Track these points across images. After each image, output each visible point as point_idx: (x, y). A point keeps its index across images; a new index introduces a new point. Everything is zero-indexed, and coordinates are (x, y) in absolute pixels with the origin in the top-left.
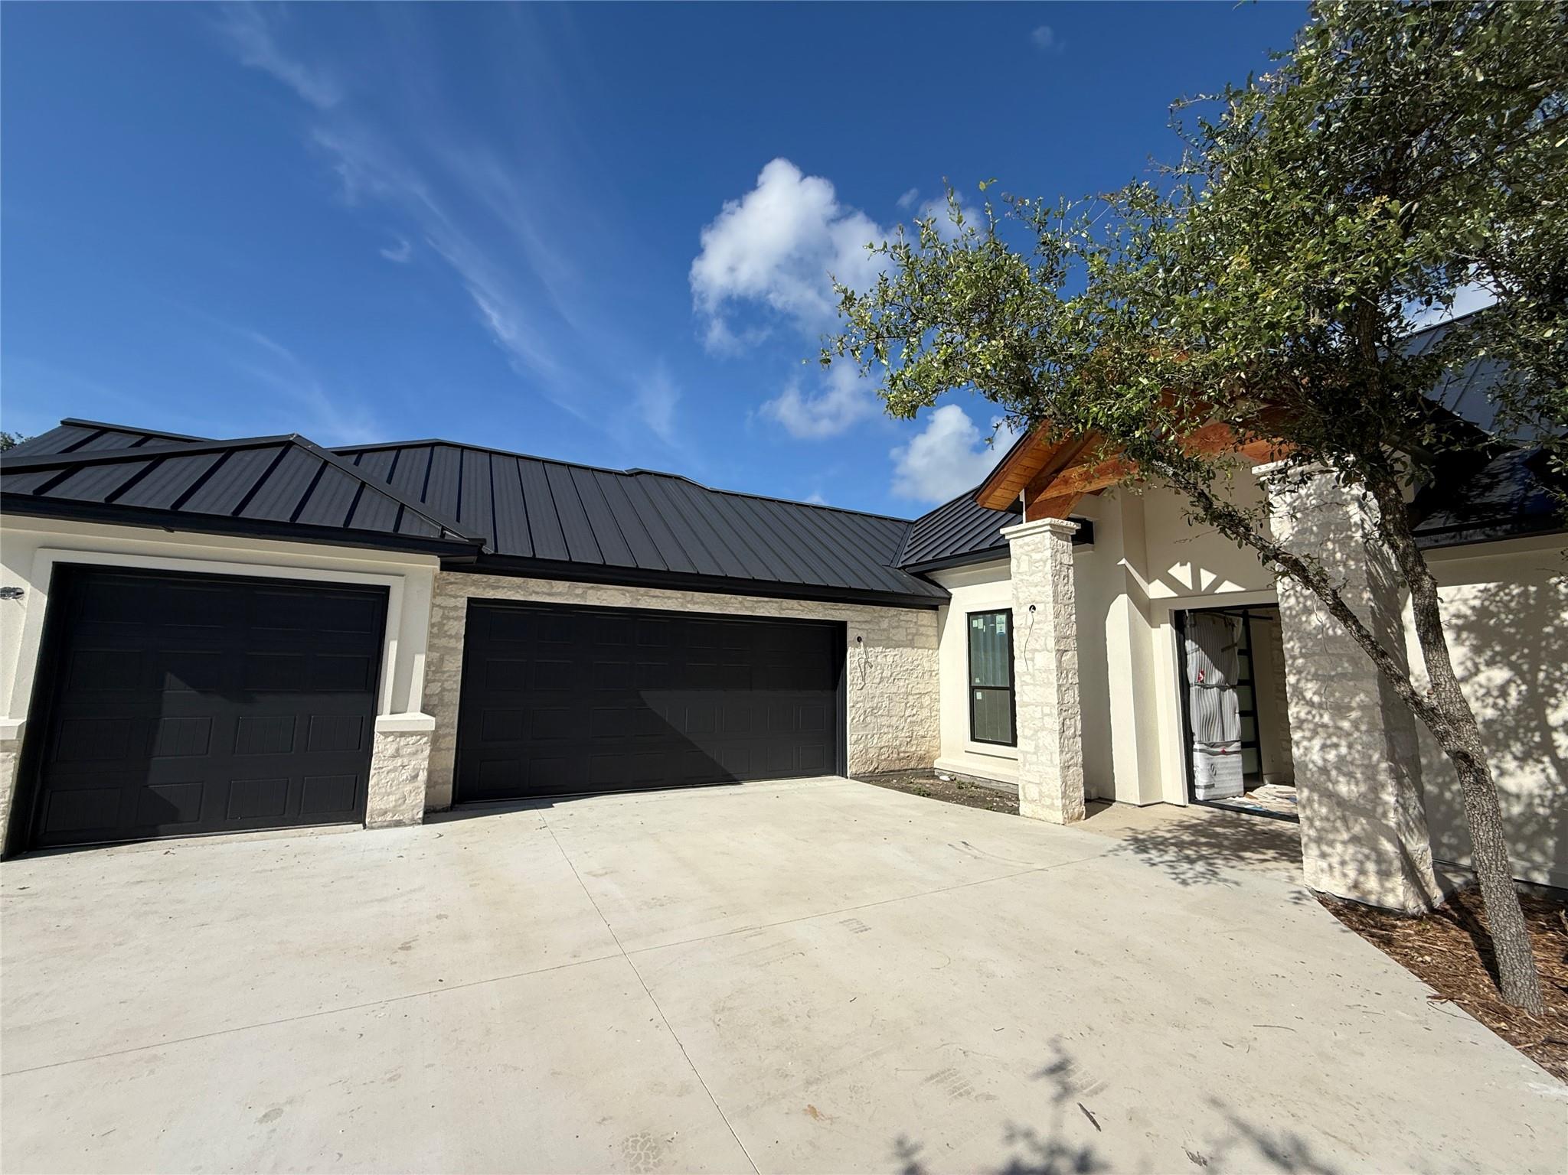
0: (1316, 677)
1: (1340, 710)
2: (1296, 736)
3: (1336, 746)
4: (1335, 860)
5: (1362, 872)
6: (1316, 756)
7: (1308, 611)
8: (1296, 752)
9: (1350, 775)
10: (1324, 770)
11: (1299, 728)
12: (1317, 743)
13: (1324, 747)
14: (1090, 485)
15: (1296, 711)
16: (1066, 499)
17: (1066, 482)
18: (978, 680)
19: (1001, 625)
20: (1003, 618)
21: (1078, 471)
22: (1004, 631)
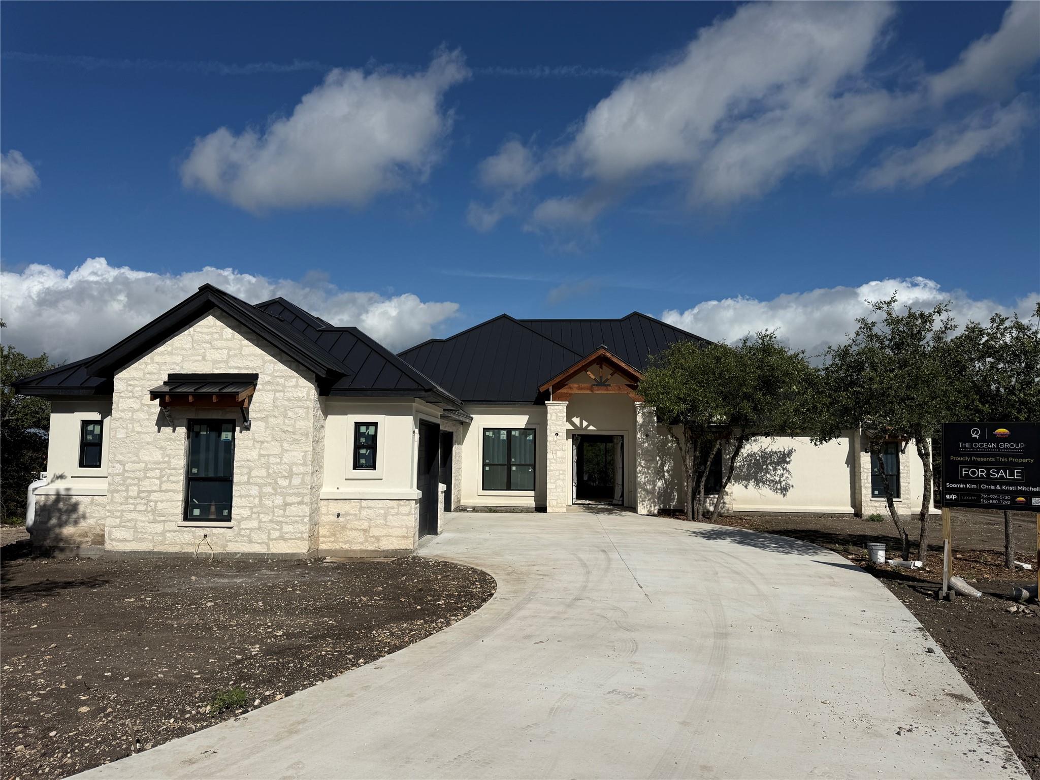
0: (644, 460)
1: (648, 468)
2: (639, 475)
3: (647, 477)
4: (645, 505)
5: (651, 507)
6: (643, 480)
7: (644, 443)
8: (639, 479)
9: (650, 484)
10: (645, 483)
11: (640, 473)
12: (643, 476)
13: (645, 478)
14: (580, 392)
15: (639, 468)
16: (571, 394)
17: (571, 388)
18: (487, 461)
19: (503, 435)
20: (505, 432)
21: (576, 385)
22: (505, 438)
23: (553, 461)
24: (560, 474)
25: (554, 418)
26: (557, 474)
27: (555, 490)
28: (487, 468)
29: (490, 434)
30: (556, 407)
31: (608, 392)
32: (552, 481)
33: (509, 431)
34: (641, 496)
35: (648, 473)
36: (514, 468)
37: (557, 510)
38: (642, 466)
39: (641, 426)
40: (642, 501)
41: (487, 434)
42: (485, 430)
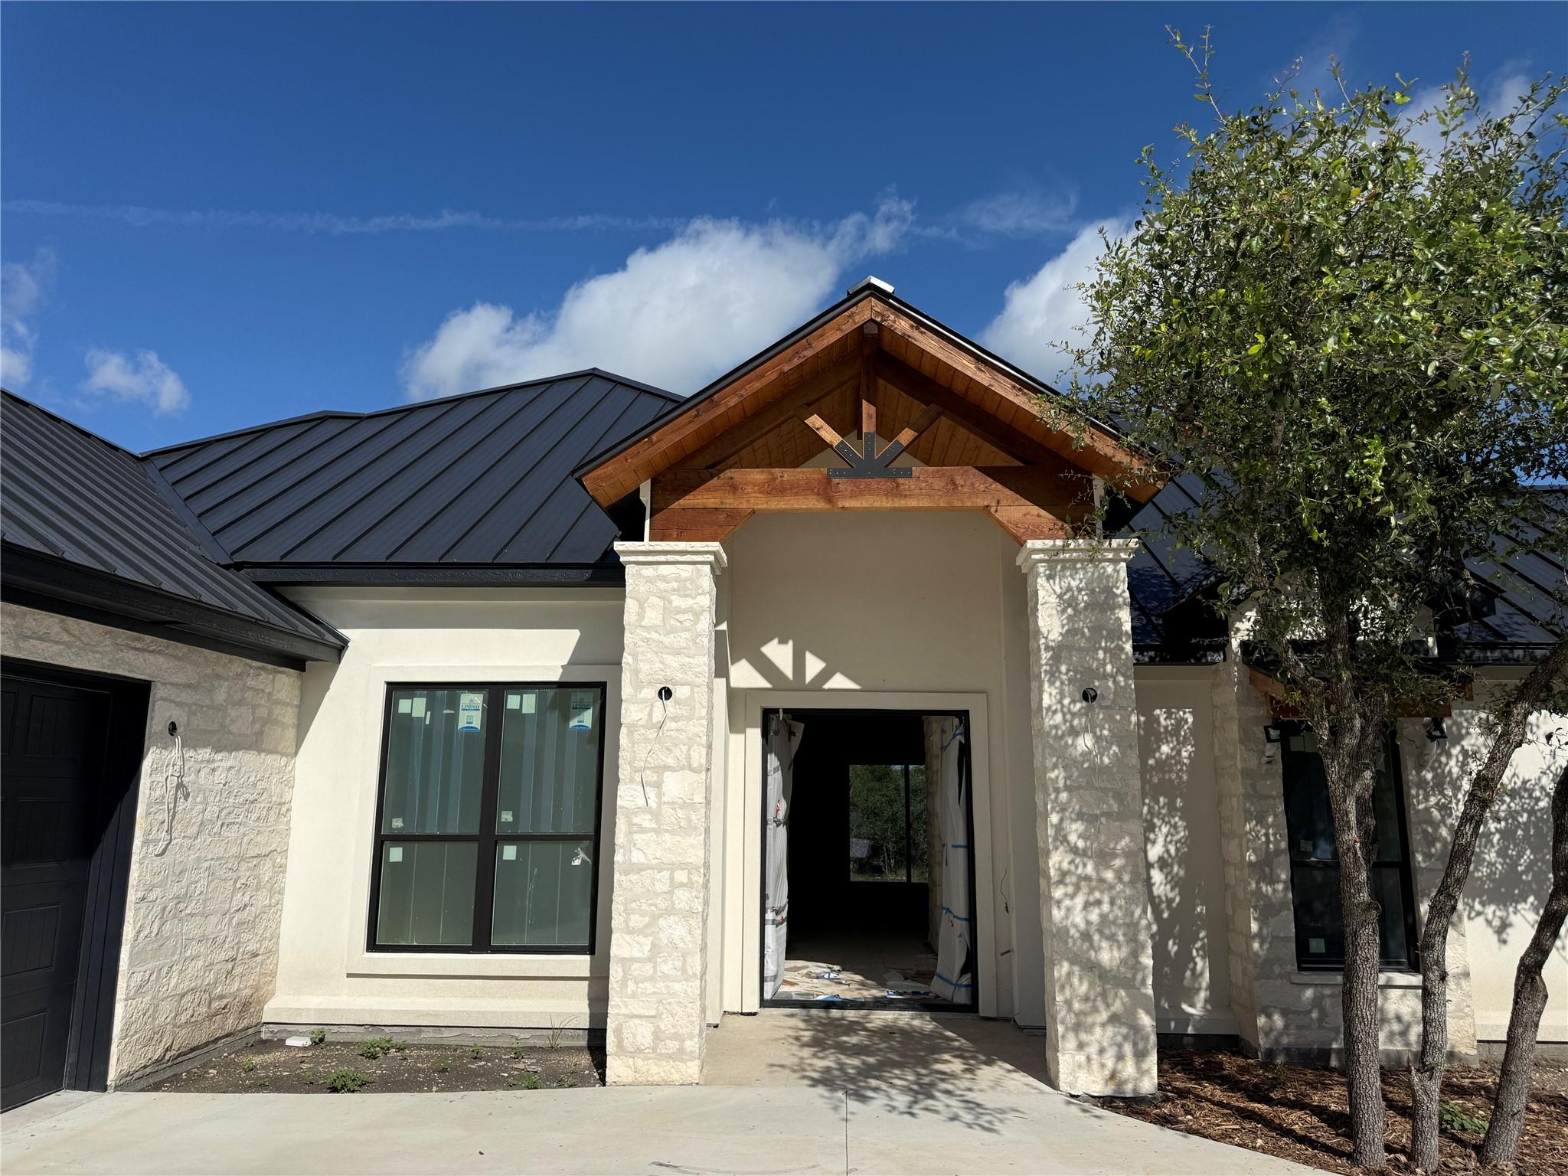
0: (1080, 816)
1: (1103, 858)
2: (1058, 893)
3: (1098, 903)
4: (1093, 1050)
5: (1120, 1057)
6: (1078, 918)
7: (1074, 732)
8: (1057, 914)
9: (1112, 938)
10: (1086, 936)
11: (1061, 882)
12: (1080, 900)
13: (1087, 905)
14: (777, 504)
15: (1057, 860)
16: (732, 515)
17: (734, 488)
18: (398, 823)
19: (471, 712)
20: (478, 699)
21: (757, 475)
22: (477, 723)
23: (645, 820)
24: (674, 885)
25: (653, 617)
26: (661, 887)
27: (648, 969)
28: (396, 854)
29: (414, 707)
30: (664, 570)
31: (902, 503)
32: (636, 921)
33: (495, 692)
34: (1068, 1003)
35: (1102, 880)
36: (509, 852)
37: (656, 1070)
38: (1074, 850)
39: (1059, 652)
40: (1077, 1028)
41: (404, 706)
42: (396, 690)
